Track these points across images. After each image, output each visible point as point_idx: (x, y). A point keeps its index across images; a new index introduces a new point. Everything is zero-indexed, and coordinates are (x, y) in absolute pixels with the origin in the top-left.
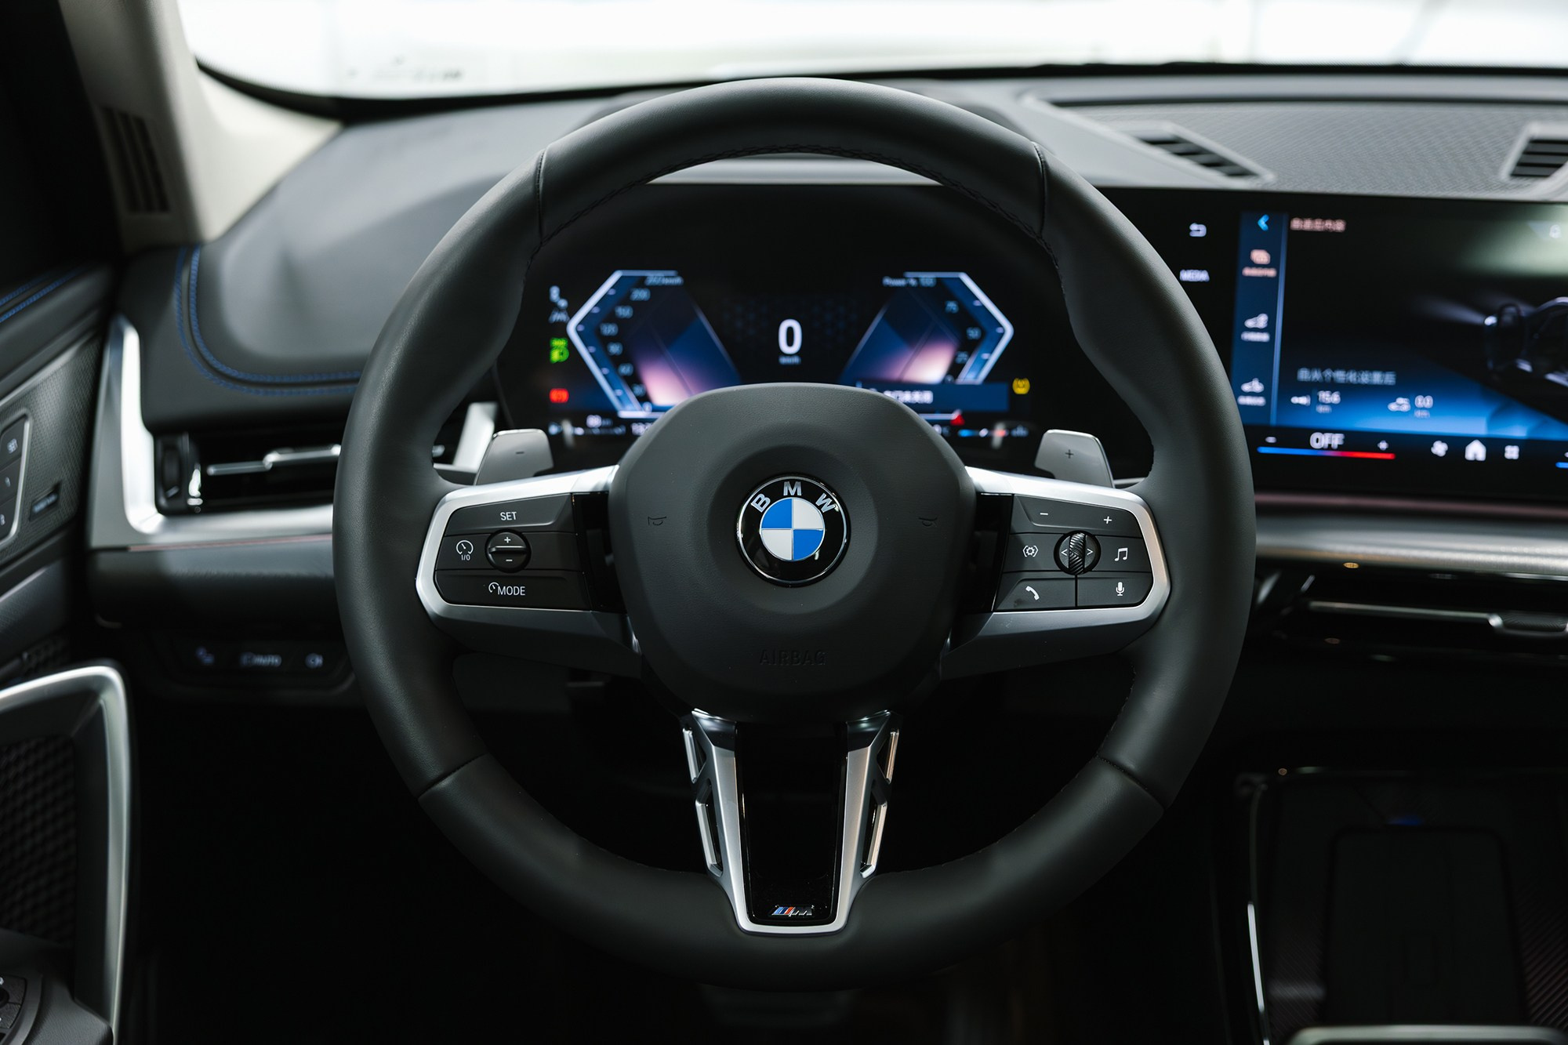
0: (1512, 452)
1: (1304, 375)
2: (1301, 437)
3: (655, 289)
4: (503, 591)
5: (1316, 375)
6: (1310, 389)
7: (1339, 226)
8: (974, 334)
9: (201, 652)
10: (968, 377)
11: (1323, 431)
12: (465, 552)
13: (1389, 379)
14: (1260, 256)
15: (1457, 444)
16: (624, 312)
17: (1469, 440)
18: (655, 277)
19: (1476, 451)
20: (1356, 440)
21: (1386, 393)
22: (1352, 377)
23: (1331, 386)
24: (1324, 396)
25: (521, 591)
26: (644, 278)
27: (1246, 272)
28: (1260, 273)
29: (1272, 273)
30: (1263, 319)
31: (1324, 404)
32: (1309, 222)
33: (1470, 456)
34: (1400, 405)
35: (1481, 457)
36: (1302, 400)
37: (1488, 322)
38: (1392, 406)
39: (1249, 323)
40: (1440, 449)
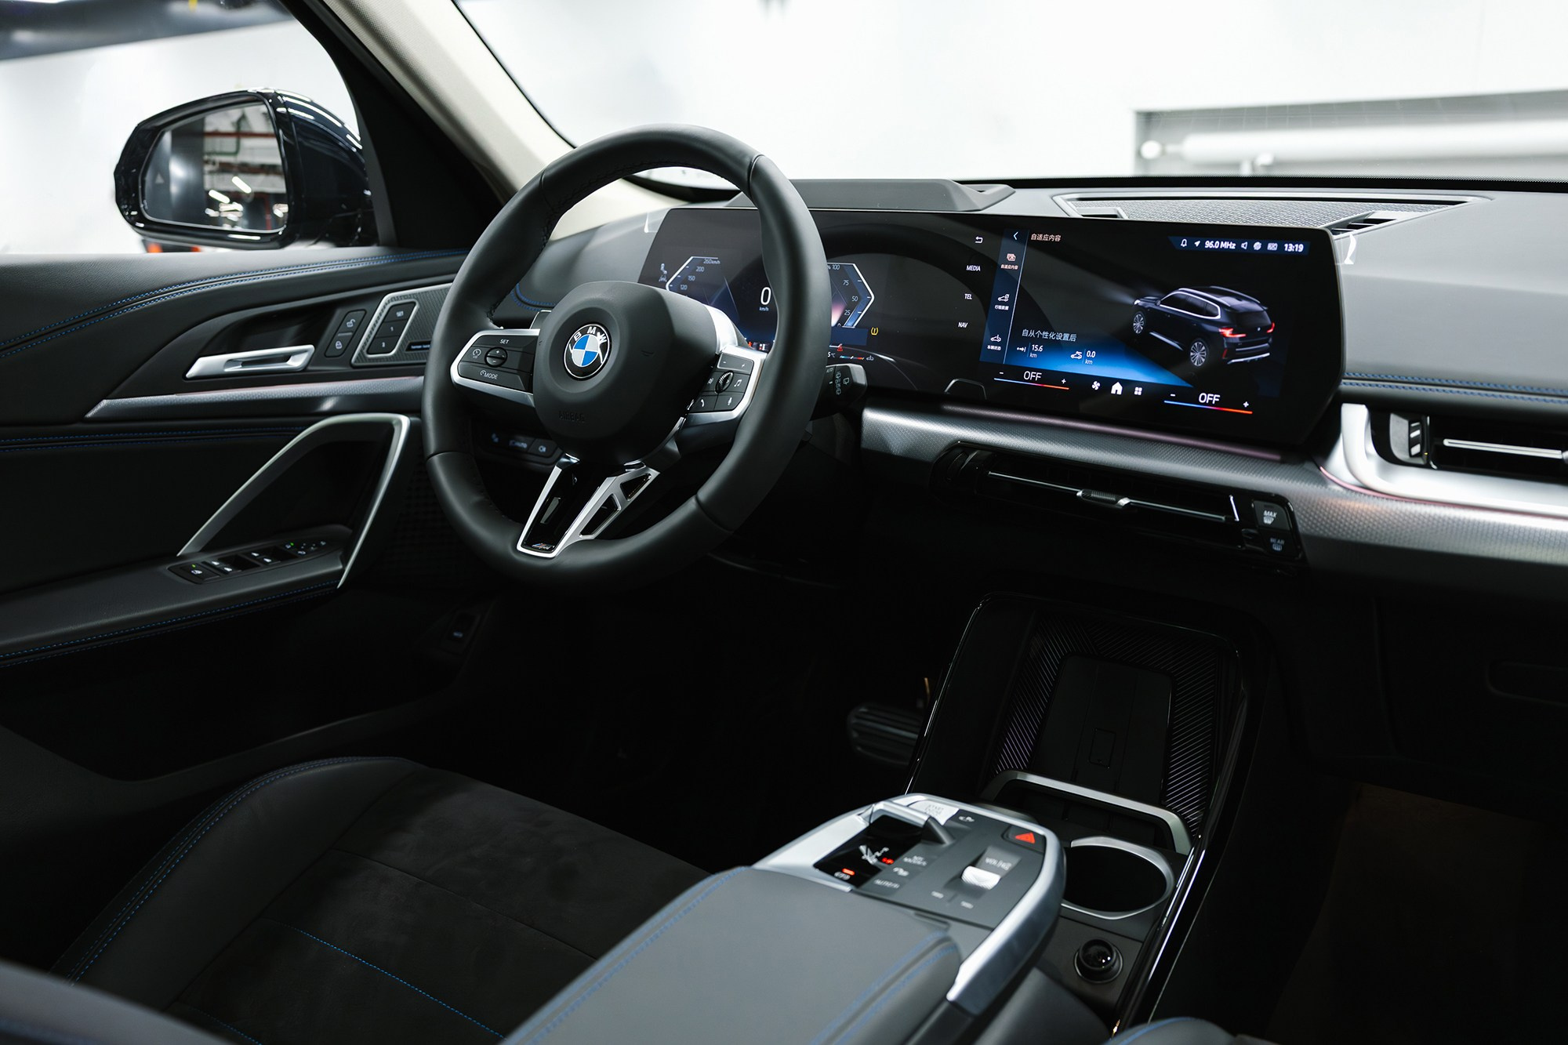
0: (1138, 391)
1: (1025, 333)
2: (1018, 372)
3: (707, 266)
4: (487, 375)
5: (1032, 334)
6: (1028, 342)
7: (1058, 238)
8: (855, 299)
9: (494, 436)
10: (849, 324)
11: (1031, 370)
12: (476, 355)
13: (1073, 338)
14: (1011, 257)
15: (1107, 383)
16: (692, 278)
17: (1114, 381)
18: (708, 260)
19: (1117, 389)
20: (1050, 376)
21: (1071, 347)
22: (1052, 336)
23: (1039, 341)
24: (1035, 347)
25: (495, 377)
26: (704, 260)
27: (1002, 266)
28: (1010, 267)
29: (1016, 267)
30: (1007, 296)
31: (1034, 352)
32: (1041, 235)
33: (1113, 392)
34: (1077, 355)
35: (1119, 393)
36: (1022, 349)
37: (1136, 303)
38: (1073, 356)
39: (1000, 299)
40: (1096, 386)
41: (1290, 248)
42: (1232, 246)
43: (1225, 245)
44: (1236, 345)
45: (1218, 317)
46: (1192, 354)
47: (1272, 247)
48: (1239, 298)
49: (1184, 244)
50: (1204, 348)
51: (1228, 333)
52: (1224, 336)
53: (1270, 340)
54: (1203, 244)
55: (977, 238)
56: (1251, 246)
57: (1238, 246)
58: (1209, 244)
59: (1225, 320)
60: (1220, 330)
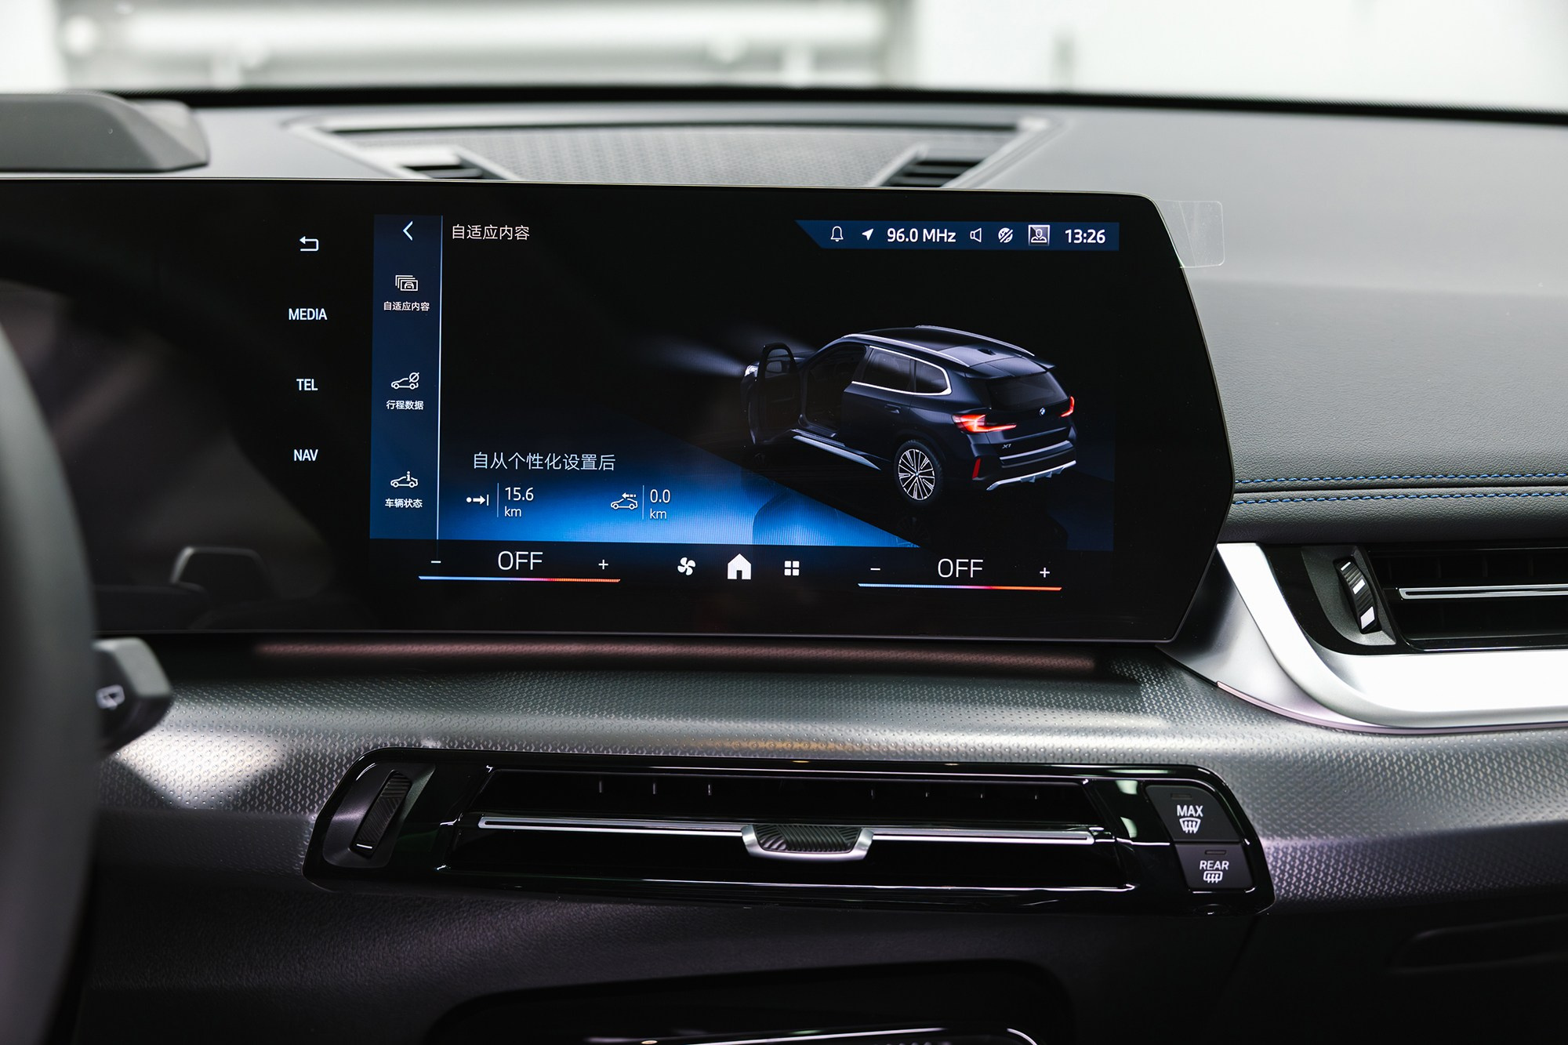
0: (792, 568)
1: (480, 460)
5: (499, 461)
6: (489, 481)
7: (522, 233)
11: (514, 546)
13: (608, 463)
14: (407, 282)
15: (713, 557)
17: (730, 551)
19: (740, 567)
20: (560, 556)
21: (604, 485)
22: (552, 462)
23: (523, 477)
24: (513, 492)
27: (387, 306)
28: (407, 306)
29: (425, 306)
30: (414, 379)
31: (512, 504)
32: (476, 228)
33: (732, 575)
34: (626, 502)
35: (747, 575)
36: (481, 500)
37: (747, 372)
38: (614, 505)
39: (395, 385)
40: (687, 566)
41: (1077, 236)
42: (950, 237)
43: (932, 235)
44: (998, 449)
45: (948, 391)
46: (902, 476)
47: (1040, 233)
48: (987, 348)
49: (837, 236)
50: (926, 461)
51: (975, 423)
52: (968, 431)
53: (1072, 433)
54: (880, 235)
55: (303, 240)
56: (991, 235)
57: (962, 236)
58: (895, 235)
59: (962, 397)
60: (957, 420)
